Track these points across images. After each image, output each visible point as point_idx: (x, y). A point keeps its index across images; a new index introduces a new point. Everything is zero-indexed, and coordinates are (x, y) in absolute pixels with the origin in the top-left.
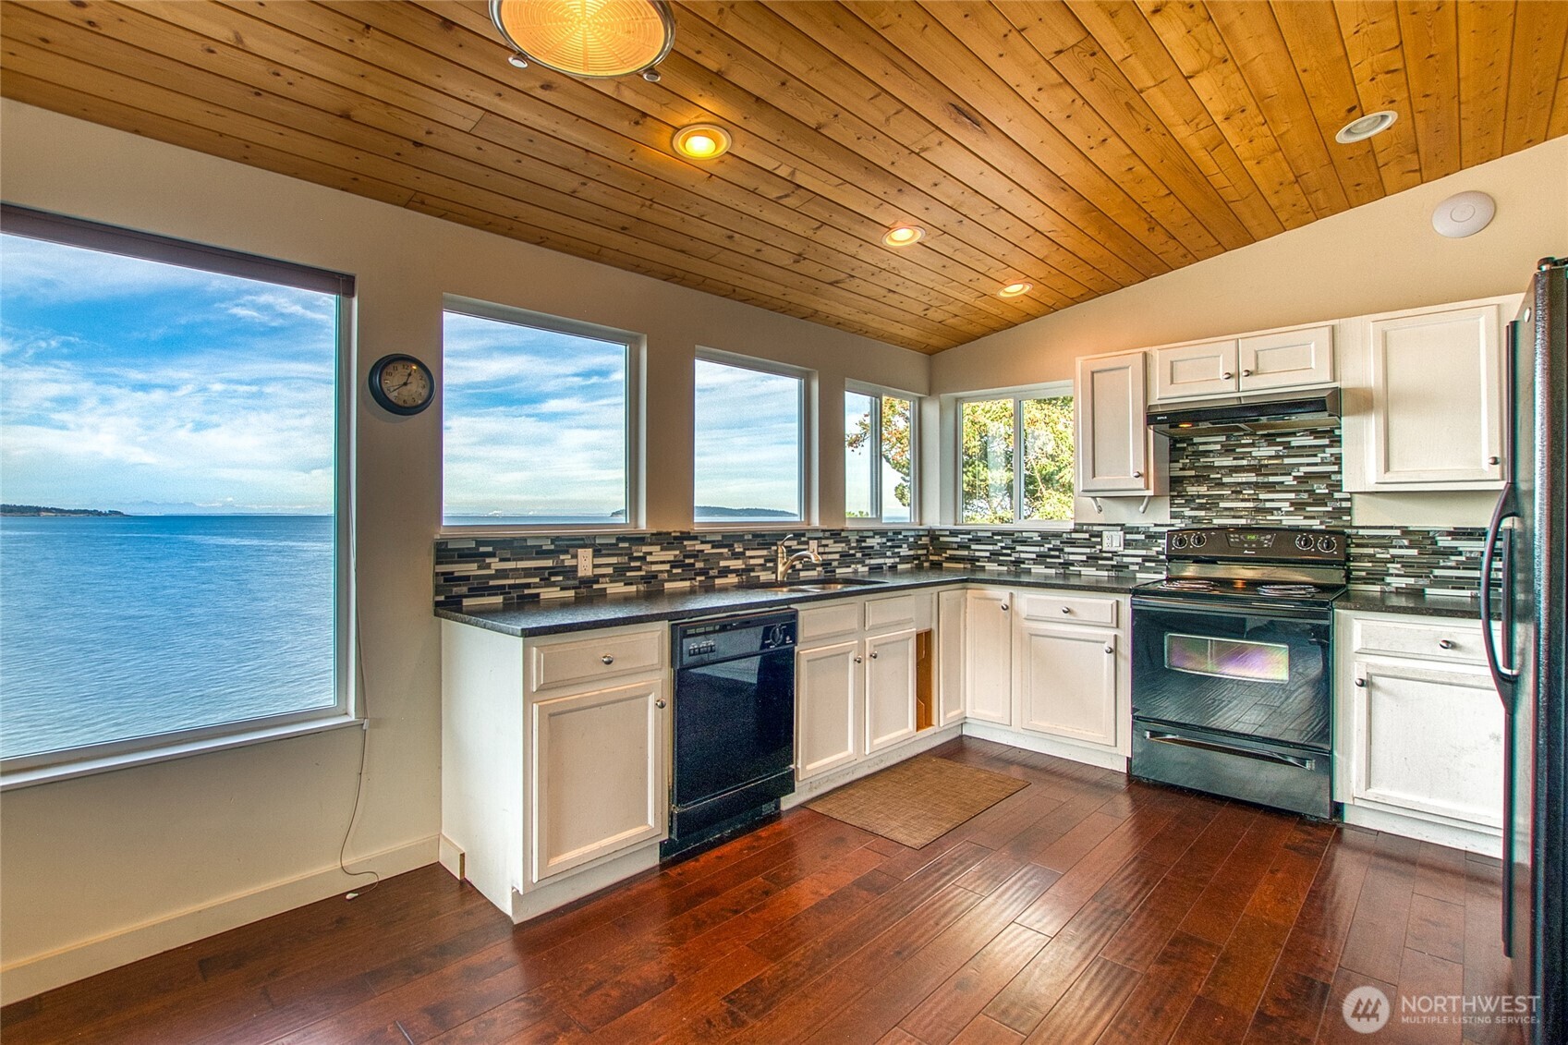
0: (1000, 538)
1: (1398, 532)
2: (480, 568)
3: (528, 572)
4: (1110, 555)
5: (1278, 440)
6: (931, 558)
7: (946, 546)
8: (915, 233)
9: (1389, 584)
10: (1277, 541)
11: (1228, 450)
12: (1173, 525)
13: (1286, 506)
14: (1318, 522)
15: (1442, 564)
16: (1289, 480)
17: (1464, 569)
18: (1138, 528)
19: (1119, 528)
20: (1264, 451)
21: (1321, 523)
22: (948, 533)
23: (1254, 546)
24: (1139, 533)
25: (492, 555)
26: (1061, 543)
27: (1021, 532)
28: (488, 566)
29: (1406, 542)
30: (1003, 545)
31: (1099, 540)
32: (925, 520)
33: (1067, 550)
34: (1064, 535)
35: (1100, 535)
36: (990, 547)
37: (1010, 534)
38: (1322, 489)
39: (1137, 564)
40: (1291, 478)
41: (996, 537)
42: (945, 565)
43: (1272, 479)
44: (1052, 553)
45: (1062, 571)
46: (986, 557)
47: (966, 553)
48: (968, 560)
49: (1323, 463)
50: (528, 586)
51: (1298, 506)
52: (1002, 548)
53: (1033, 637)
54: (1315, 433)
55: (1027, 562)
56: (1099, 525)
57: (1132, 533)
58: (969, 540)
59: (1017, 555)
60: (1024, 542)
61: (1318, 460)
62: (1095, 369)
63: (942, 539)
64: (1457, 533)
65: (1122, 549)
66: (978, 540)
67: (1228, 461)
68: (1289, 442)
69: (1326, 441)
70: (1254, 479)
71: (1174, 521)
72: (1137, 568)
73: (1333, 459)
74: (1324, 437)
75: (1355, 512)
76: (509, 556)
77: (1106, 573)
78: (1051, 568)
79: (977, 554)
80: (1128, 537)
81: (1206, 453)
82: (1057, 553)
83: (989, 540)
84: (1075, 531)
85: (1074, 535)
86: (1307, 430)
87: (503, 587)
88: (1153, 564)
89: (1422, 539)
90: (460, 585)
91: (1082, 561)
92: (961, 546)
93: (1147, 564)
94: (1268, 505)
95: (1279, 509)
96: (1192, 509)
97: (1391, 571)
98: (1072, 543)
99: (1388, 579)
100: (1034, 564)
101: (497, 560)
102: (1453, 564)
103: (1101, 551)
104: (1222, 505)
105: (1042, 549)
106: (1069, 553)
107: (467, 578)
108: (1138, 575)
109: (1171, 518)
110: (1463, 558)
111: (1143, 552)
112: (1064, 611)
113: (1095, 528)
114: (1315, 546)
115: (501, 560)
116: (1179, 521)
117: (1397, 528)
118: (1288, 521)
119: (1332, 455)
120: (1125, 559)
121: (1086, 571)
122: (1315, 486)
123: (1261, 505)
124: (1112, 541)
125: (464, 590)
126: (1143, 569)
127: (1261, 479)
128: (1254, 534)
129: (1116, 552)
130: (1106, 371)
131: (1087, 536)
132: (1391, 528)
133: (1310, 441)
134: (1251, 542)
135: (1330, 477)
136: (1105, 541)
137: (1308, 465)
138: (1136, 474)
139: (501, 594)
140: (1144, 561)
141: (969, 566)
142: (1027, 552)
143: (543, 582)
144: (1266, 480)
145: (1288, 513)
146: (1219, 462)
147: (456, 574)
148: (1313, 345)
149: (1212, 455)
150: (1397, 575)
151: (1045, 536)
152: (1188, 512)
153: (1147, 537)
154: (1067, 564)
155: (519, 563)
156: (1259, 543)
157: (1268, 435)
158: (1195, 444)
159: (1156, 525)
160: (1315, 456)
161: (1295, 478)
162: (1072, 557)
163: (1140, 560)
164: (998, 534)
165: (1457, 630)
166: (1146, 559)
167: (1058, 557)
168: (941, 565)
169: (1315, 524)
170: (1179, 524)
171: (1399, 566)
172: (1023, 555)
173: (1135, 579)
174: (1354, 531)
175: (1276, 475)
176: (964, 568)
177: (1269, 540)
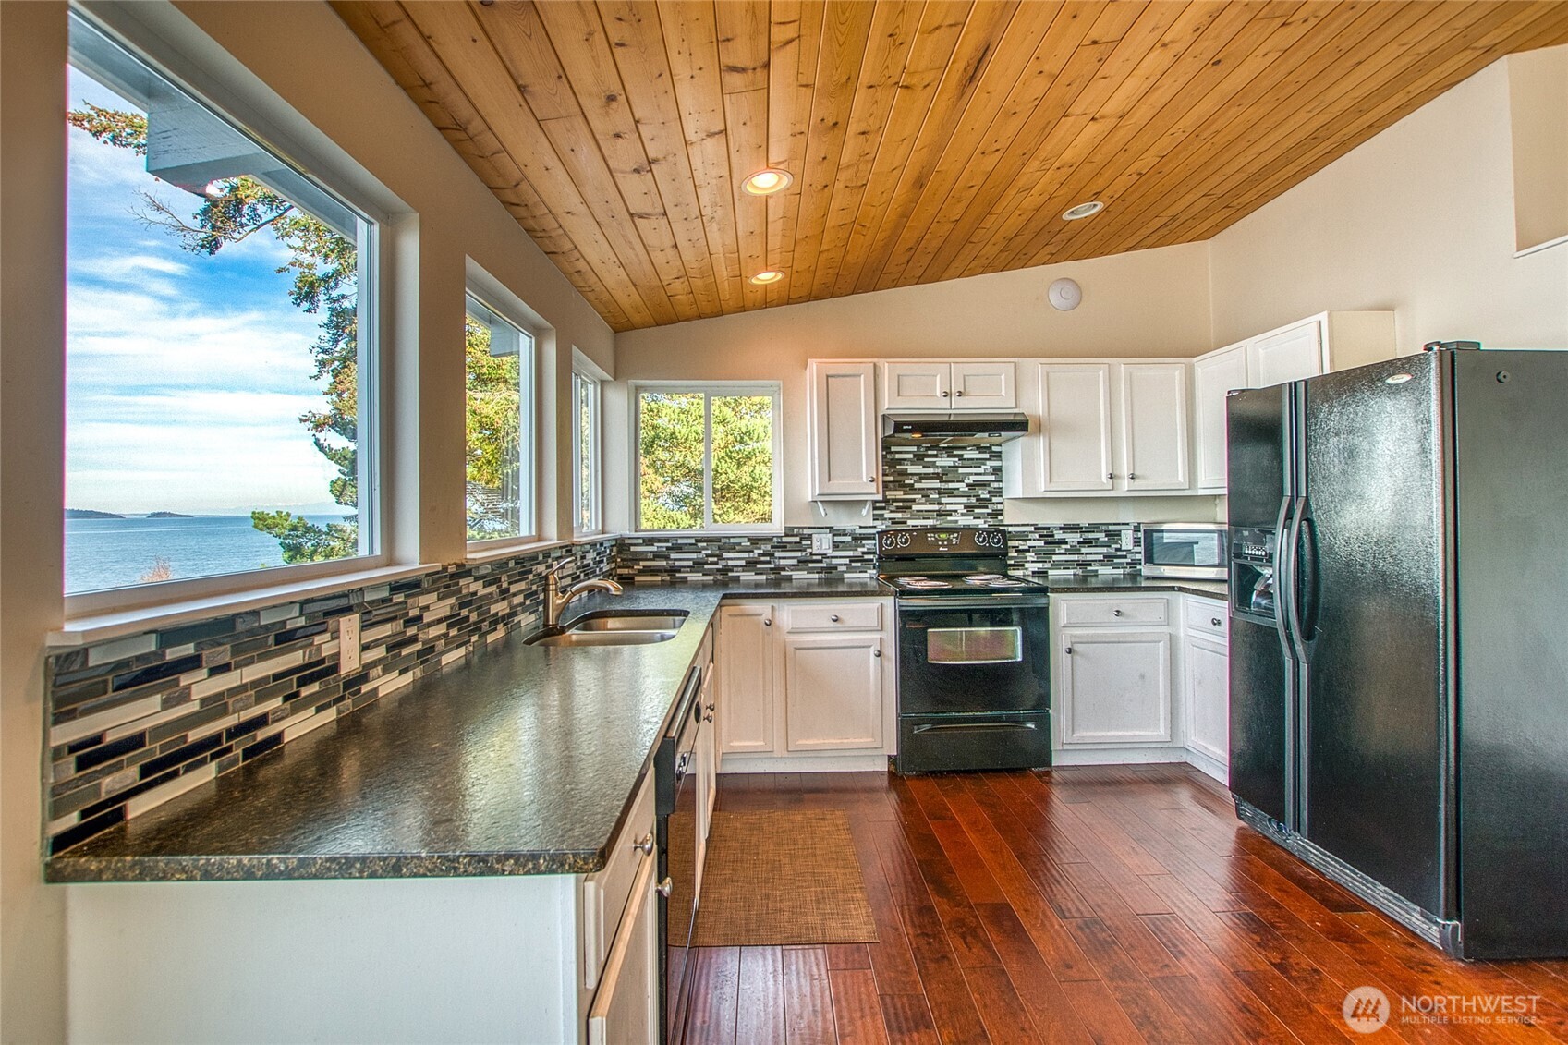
0: (705, 544)
1: (1032, 529)
2: (167, 704)
3: (262, 690)
4: (820, 557)
5: (955, 452)
6: (619, 571)
7: (637, 558)
8: (780, 179)
9: (1027, 569)
10: (962, 538)
11: (919, 458)
12: (875, 527)
13: (961, 509)
14: (982, 521)
15: (1057, 551)
16: (962, 487)
17: (1070, 554)
18: (845, 530)
19: (828, 530)
20: (945, 461)
21: (985, 522)
22: (641, 541)
23: (946, 543)
24: (846, 535)
25: (192, 663)
26: (772, 547)
27: (729, 538)
28: (185, 697)
29: (1037, 536)
30: (709, 552)
31: (809, 543)
32: (610, 527)
33: (777, 554)
34: (775, 539)
35: (809, 537)
36: (694, 556)
37: (717, 539)
38: (984, 494)
39: (845, 565)
40: (964, 485)
41: (699, 545)
42: (637, 578)
43: (951, 485)
44: (762, 559)
45: (773, 576)
46: (688, 567)
47: (664, 563)
48: (666, 571)
49: (984, 474)
50: (261, 721)
51: (970, 508)
52: (707, 556)
53: (798, 651)
54: (979, 448)
55: (735, 569)
56: (810, 528)
57: (840, 535)
58: (668, 548)
59: (724, 563)
60: (733, 548)
61: (981, 470)
62: (829, 373)
63: (632, 549)
64: (1065, 528)
65: (830, 551)
66: (678, 548)
67: (918, 469)
68: (962, 455)
69: (987, 456)
70: (938, 485)
71: (876, 523)
72: (844, 568)
73: (991, 470)
74: (985, 452)
75: (1005, 513)
76: (227, 659)
77: (816, 576)
78: (761, 574)
79: (677, 564)
80: (837, 539)
81: (901, 461)
82: (768, 558)
83: (693, 548)
84: (786, 535)
85: (785, 540)
86: (974, 446)
87: (215, 740)
88: (859, 564)
89: (1045, 532)
90: (118, 767)
91: (793, 565)
92: (657, 556)
93: (853, 564)
94: (949, 507)
95: (956, 511)
96: (891, 512)
97: (1028, 559)
98: (783, 547)
99: (1027, 565)
100: (743, 571)
101: (204, 672)
102: (1063, 551)
103: (811, 554)
104: (915, 508)
105: (752, 555)
106: (780, 558)
107: (136, 741)
108: (846, 576)
109: (874, 520)
110: (1068, 547)
111: (850, 553)
112: (833, 620)
113: (806, 531)
114: (988, 542)
115: (214, 672)
116: (881, 522)
117: (1032, 525)
118: (963, 521)
119: (991, 467)
120: (834, 561)
121: (796, 575)
122: (981, 492)
123: (943, 508)
124: (822, 544)
125: (130, 776)
126: (850, 569)
127: (943, 486)
128: (944, 533)
129: (825, 555)
130: (839, 376)
131: (797, 539)
132: (1028, 525)
133: (975, 455)
134: (943, 541)
135: (989, 485)
136: (816, 544)
137: (976, 474)
138: (870, 479)
139: (213, 757)
140: (851, 561)
141: (668, 578)
142: (735, 559)
143: (288, 705)
144: (946, 486)
145: (963, 515)
146: (912, 469)
147: (109, 739)
148: (1003, 377)
149: (906, 463)
150: (1033, 562)
151: (756, 541)
152: (887, 515)
153: (854, 538)
154: (778, 569)
155: (246, 670)
156: (949, 540)
157: (948, 448)
158: (892, 452)
159: (861, 527)
160: (980, 467)
161: (968, 485)
162: (782, 562)
163: (847, 561)
164: (701, 541)
165: (1121, 601)
166: (853, 559)
167: (769, 562)
168: (633, 579)
169: (981, 523)
170: (881, 526)
171: (1033, 554)
172: (730, 563)
173: (842, 580)
174: (1006, 528)
175: (954, 482)
176: (662, 581)
177: (957, 538)
